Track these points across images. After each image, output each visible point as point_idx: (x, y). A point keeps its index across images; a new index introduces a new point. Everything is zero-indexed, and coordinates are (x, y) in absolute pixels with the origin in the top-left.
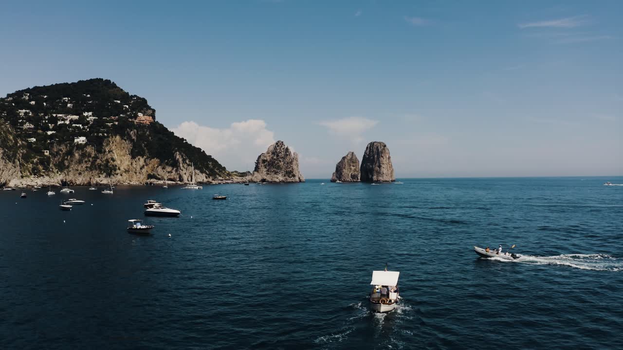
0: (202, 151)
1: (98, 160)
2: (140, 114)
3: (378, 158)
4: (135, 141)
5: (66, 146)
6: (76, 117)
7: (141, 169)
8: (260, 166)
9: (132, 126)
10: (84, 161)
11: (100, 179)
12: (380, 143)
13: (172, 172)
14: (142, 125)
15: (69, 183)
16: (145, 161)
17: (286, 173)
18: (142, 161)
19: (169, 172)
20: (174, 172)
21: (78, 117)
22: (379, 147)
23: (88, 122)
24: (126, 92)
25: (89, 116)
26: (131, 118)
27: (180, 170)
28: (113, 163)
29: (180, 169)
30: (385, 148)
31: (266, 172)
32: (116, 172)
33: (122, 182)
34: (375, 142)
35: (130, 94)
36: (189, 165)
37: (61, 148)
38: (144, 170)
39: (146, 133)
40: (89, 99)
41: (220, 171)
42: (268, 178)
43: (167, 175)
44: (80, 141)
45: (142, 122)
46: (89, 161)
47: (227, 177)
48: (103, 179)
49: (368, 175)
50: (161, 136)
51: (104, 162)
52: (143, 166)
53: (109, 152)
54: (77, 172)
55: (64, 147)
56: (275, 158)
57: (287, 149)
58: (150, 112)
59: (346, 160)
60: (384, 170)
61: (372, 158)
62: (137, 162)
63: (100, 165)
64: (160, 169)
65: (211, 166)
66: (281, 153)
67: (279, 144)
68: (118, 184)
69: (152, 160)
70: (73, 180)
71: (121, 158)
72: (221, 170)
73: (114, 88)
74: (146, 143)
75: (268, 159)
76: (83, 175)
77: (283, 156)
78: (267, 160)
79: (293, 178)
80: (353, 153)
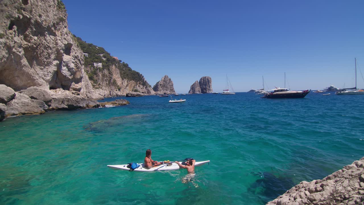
1: (112, 79)
10: (105, 80)
17: (171, 90)
18: (126, 82)
19: (142, 88)
30: (211, 79)
34: (206, 77)
38: (128, 88)
49: (204, 91)
52: (127, 85)
53: (113, 75)
56: (165, 83)
57: (170, 80)
59: (195, 84)
61: (205, 83)
67: (166, 77)
75: (162, 83)
77: (168, 82)
79: (174, 92)
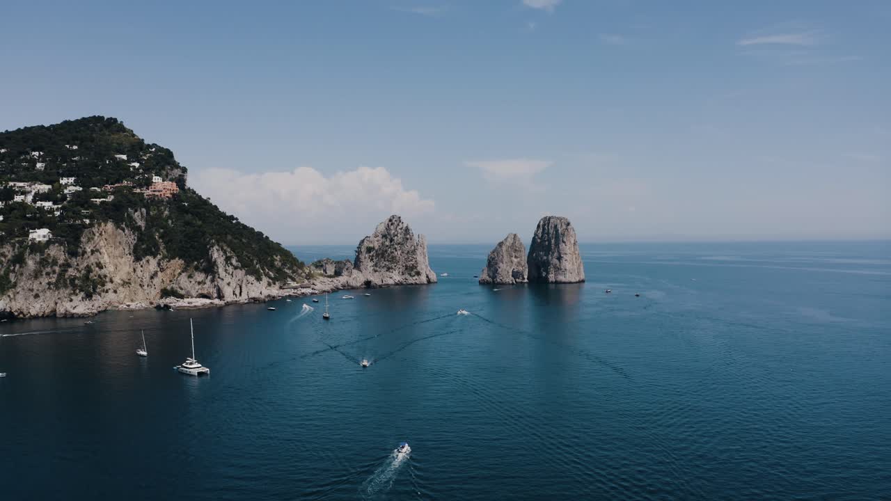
0: (264, 236)
1: (70, 270)
2: (156, 179)
3: (557, 245)
4: (143, 229)
5: (13, 246)
6: (45, 188)
7: (152, 278)
8: (362, 257)
9: (139, 202)
10: (44, 273)
11: (73, 304)
12: (560, 219)
13: (205, 283)
14: (156, 199)
15: (16, 314)
16: (159, 264)
17: (406, 269)
18: (152, 264)
19: (199, 283)
20: (208, 282)
21: (50, 187)
22: (559, 226)
23: (64, 197)
24: (141, 138)
25: (69, 185)
26: (141, 186)
27: (219, 280)
28: (99, 272)
29: (219, 278)
30: (569, 227)
31: (372, 268)
32: (106, 288)
33: (117, 304)
34: (552, 217)
35: (146, 142)
36: (236, 268)
37: (5, 250)
38: (157, 281)
39: (163, 213)
40: (74, 153)
41: (293, 272)
42: (376, 279)
43: (197, 287)
44: (39, 236)
45: (157, 193)
46: (54, 272)
47: (306, 282)
48: (78, 303)
49: (540, 274)
50: (189, 217)
51: (83, 272)
52: (155, 274)
53: (93, 252)
54: (32, 293)
55: (11, 249)
56: (387, 243)
57: (407, 230)
58: (177, 172)
59: (504, 248)
60: (567, 264)
61: (547, 243)
62: (145, 267)
63: (73, 280)
64: (183, 279)
65: (278, 264)
66: (397, 235)
67: (392, 222)
68: (109, 308)
69: (172, 261)
70: (24, 307)
71: (116, 261)
72: (295, 268)
73: (121, 133)
74: (162, 231)
75: (376, 245)
76: (42, 298)
77: (400, 240)
78: (374, 248)
79: (416, 277)
80: (515, 235)
